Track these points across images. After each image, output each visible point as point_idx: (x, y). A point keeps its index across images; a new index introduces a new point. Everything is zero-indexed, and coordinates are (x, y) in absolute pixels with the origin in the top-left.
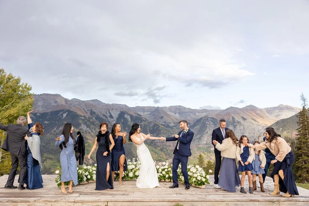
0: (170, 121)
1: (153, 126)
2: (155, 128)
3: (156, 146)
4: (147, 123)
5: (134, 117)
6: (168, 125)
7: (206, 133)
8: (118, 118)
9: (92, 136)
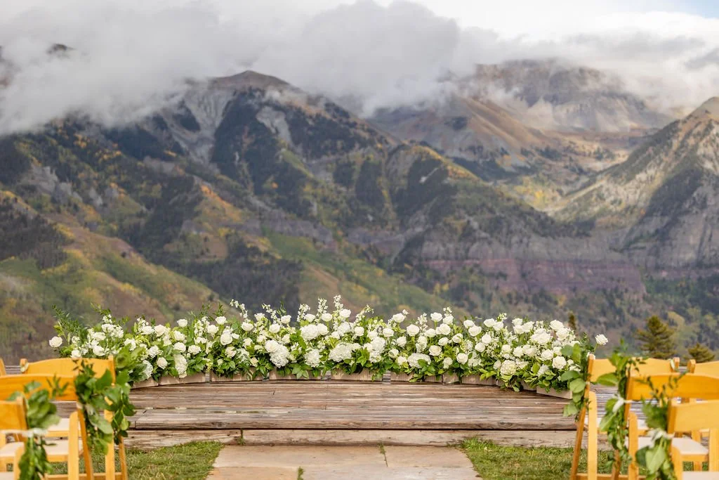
0: (501, 145)
1: (411, 170)
2: (423, 179)
3: (428, 275)
4: (381, 151)
5: (311, 122)
6: (493, 161)
7: (694, 203)
8: (222, 124)
9: (86, 225)
